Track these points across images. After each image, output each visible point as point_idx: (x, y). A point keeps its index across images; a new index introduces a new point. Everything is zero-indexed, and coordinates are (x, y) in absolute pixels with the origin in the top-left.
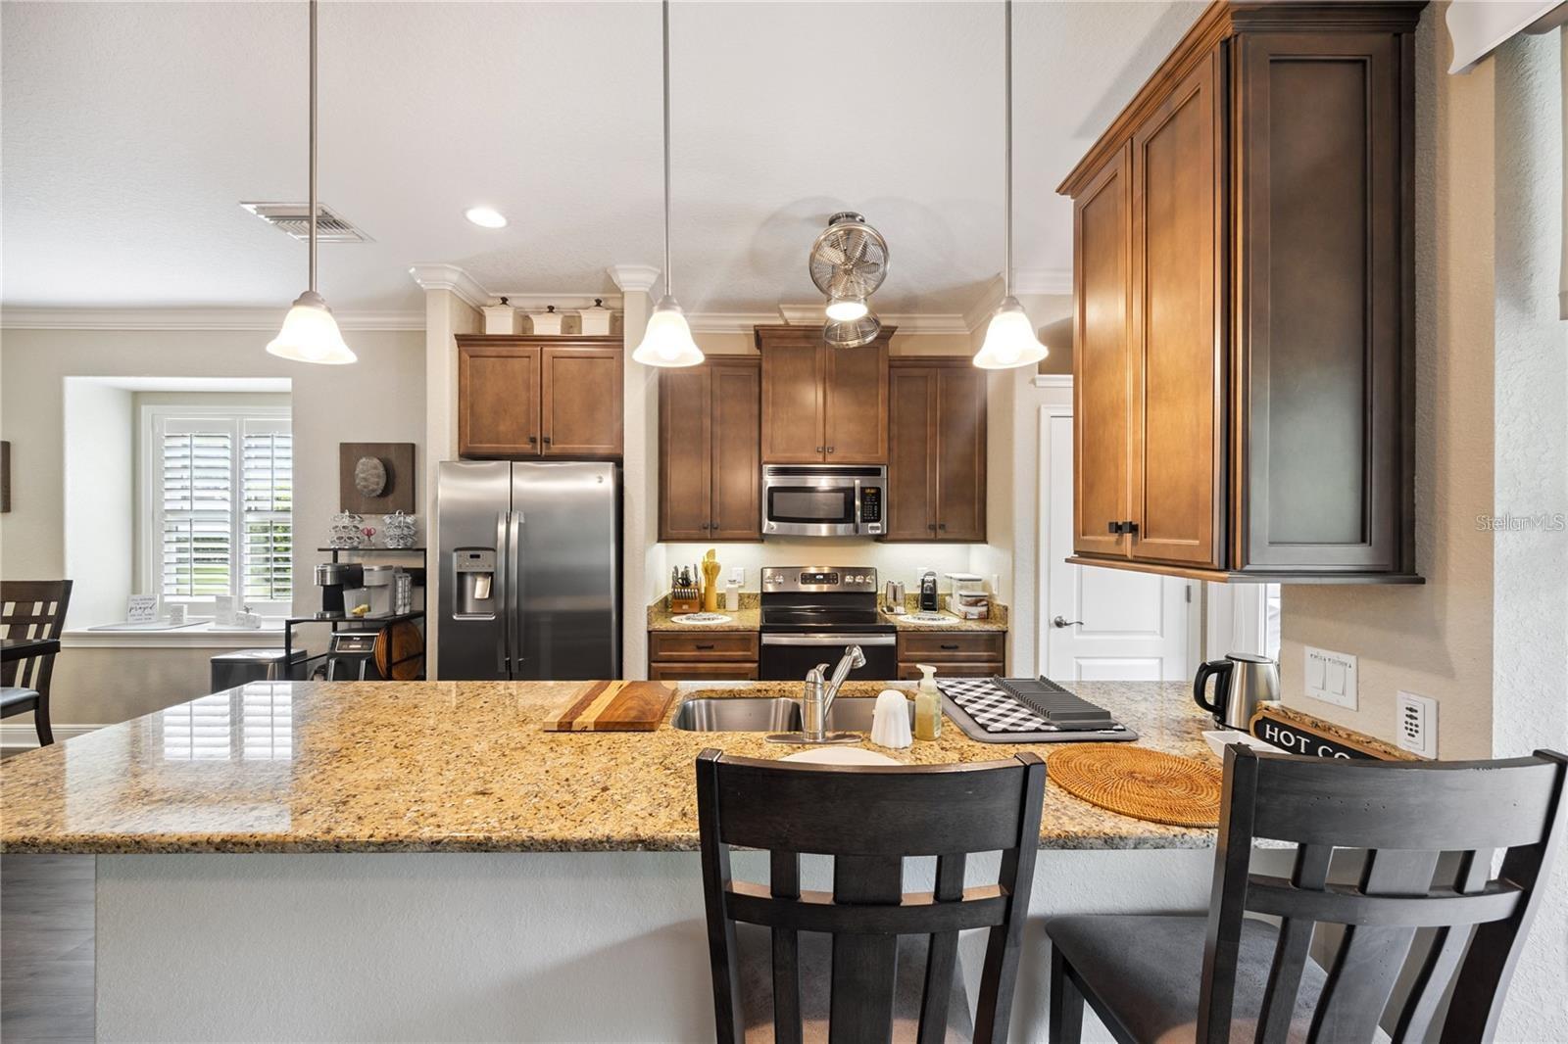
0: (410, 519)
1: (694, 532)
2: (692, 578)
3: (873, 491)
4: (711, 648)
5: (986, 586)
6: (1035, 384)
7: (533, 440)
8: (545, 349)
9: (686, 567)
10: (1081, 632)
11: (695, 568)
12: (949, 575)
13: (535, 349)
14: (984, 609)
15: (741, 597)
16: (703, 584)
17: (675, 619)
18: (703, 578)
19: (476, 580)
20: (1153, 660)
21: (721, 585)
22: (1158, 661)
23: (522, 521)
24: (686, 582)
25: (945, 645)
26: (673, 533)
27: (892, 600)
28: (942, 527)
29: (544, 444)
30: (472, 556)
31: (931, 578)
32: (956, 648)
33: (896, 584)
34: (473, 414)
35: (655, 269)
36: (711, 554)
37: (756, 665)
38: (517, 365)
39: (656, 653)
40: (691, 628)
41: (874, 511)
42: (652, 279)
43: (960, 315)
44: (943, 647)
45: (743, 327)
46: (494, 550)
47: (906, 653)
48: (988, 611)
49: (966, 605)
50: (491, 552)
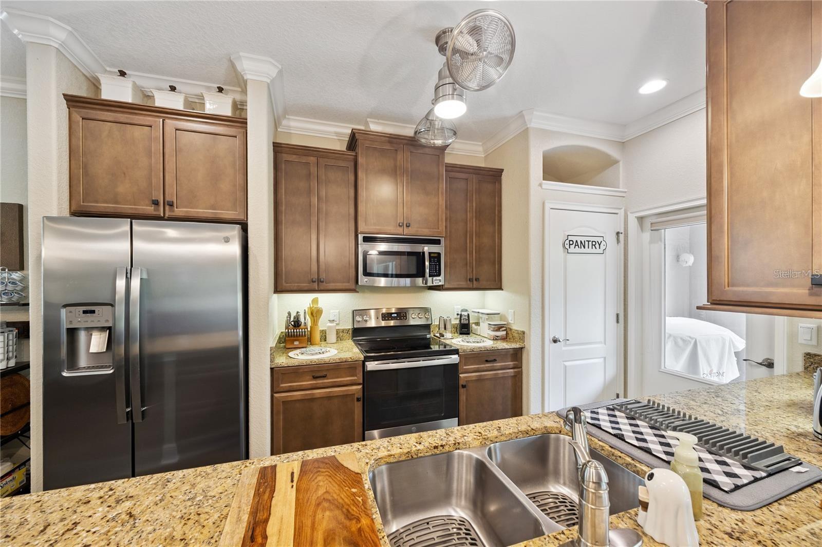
0: (16, 276)
1: (304, 285)
2: (302, 320)
3: (436, 255)
4: (324, 377)
5: (502, 317)
6: (541, 187)
7: (156, 203)
8: (167, 121)
9: (298, 312)
10: (566, 345)
11: (305, 313)
12: (477, 310)
13: (157, 119)
14: (504, 333)
15: (338, 332)
16: (309, 324)
17: (291, 354)
18: (309, 320)
19: (91, 335)
20: (599, 359)
21: (323, 324)
22: (603, 359)
23: (145, 276)
24: (297, 324)
25: (489, 360)
26: (285, 285)
27: (443, 329)
28: (477, 280)
29: (167, 207)
30: (85, 312)
31: (466, 313)
32: (495, 360)
33: (445, 318)
34: (86, 173)
35: (278, 65)
36: (315, 301)
37: (360, 387)
38: (138, 132)
39: (278, 386)
40: (308, 362)
41: (436, 269)
42: (274, 72)
43: (481, 144)
44: (487, 361)
45: (337, 134)
46: (112, 305)
47: (464, 367)
48: (507, 334)
49: (494, 331)
50: (110, 307)
